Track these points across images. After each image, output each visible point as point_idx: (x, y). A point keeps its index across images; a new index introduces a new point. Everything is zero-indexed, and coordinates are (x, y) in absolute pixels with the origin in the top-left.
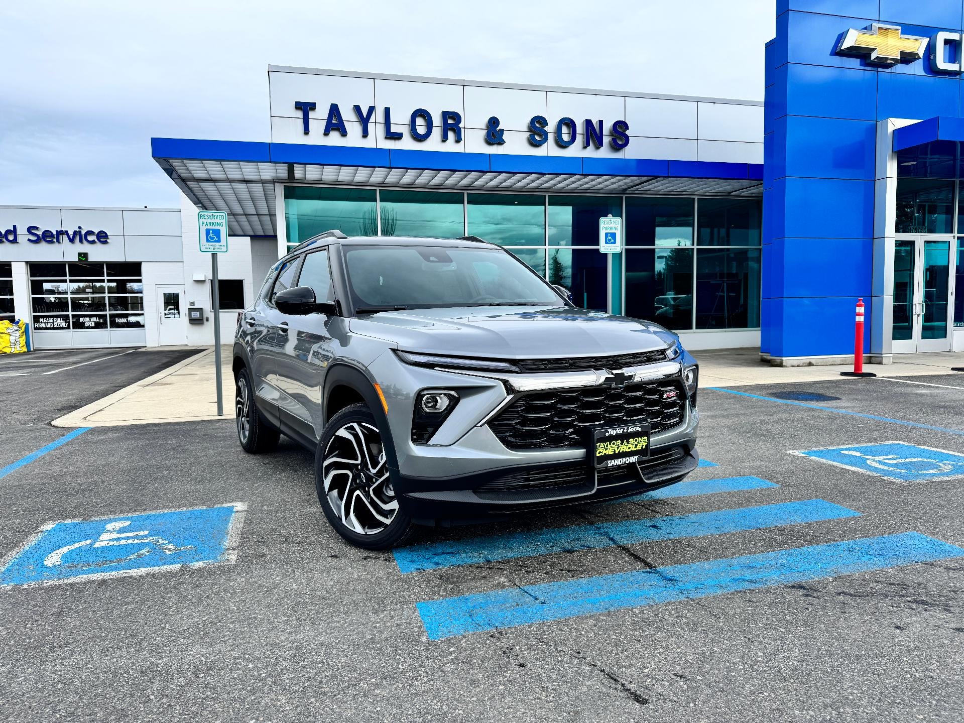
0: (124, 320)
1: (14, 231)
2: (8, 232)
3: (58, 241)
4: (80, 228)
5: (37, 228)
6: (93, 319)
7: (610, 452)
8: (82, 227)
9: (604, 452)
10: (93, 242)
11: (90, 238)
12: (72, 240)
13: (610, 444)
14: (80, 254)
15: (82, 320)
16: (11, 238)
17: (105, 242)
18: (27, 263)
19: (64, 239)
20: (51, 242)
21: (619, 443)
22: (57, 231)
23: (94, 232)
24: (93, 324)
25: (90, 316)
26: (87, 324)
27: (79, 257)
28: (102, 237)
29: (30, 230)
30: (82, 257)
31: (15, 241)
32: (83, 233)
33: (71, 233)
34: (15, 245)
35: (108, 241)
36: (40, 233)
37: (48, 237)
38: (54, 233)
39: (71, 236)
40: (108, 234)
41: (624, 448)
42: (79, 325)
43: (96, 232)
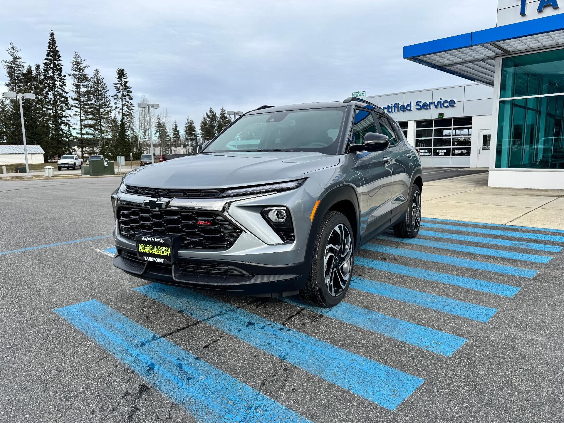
0: (460, 152)
1: (410, 105)
2: (408, 105)
3: (430, 108)
4: (441, 99)
5: (420, 102)
6: (444, 151)
7: (146, 251)
8: (442, 99)
9: (143, 250)
10: (447, 107)
11: (445, 105)
12: (436, 107)
13: (146, 246)
14: (439, 114)
15: (438, 151)
16: (409, 108)
17: (453, 106)
18: (415, 121)
19: (433, 106)
20: (427, 109)
21: (152, 247)
22: (430, 102)
23: (447, 101)
24: (443, 154)
25: (442, 149)
26: (440, 154)
27: (439, 115)
28: (452, 103)
29: (418, 103)
30: (440, 116)
31: (410, 110)
32: (442, 102)
33: (436, 103)
34: (410, 112)
35: (455, 105)
36: (421, 104)
37: (425, 106)
38: (428, 103)
39: (436, 105)
40: (455, 101)
41: (155, 251)
42: (436, 154)
43: (449, 100)
